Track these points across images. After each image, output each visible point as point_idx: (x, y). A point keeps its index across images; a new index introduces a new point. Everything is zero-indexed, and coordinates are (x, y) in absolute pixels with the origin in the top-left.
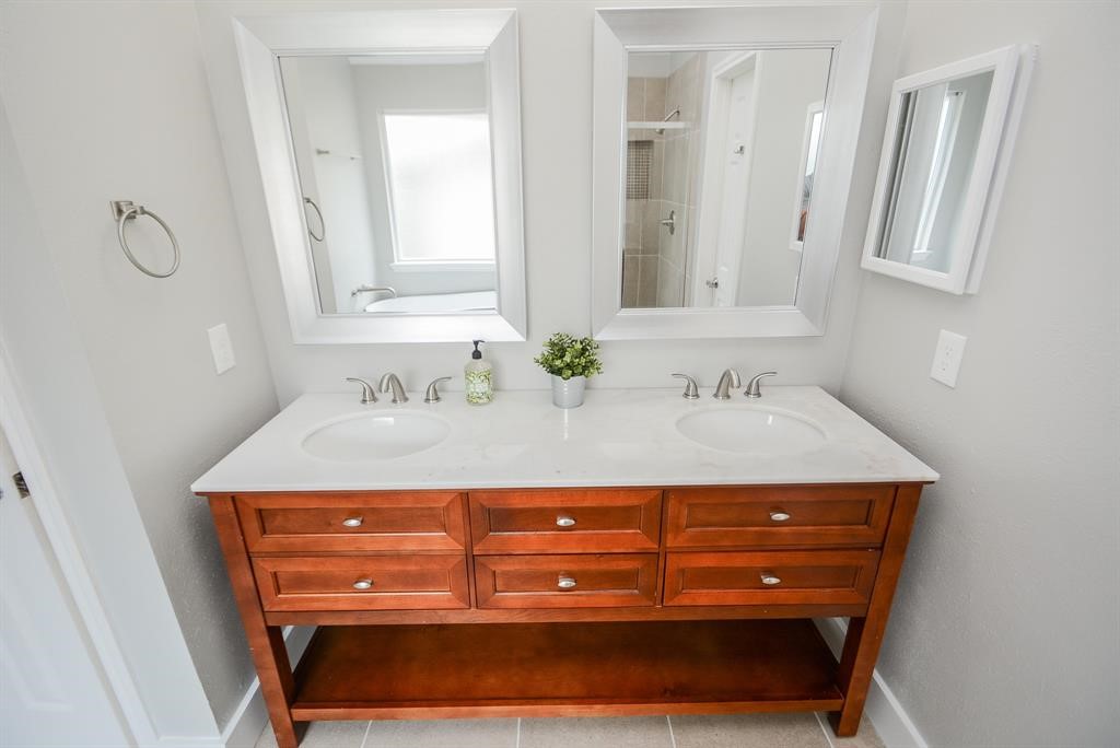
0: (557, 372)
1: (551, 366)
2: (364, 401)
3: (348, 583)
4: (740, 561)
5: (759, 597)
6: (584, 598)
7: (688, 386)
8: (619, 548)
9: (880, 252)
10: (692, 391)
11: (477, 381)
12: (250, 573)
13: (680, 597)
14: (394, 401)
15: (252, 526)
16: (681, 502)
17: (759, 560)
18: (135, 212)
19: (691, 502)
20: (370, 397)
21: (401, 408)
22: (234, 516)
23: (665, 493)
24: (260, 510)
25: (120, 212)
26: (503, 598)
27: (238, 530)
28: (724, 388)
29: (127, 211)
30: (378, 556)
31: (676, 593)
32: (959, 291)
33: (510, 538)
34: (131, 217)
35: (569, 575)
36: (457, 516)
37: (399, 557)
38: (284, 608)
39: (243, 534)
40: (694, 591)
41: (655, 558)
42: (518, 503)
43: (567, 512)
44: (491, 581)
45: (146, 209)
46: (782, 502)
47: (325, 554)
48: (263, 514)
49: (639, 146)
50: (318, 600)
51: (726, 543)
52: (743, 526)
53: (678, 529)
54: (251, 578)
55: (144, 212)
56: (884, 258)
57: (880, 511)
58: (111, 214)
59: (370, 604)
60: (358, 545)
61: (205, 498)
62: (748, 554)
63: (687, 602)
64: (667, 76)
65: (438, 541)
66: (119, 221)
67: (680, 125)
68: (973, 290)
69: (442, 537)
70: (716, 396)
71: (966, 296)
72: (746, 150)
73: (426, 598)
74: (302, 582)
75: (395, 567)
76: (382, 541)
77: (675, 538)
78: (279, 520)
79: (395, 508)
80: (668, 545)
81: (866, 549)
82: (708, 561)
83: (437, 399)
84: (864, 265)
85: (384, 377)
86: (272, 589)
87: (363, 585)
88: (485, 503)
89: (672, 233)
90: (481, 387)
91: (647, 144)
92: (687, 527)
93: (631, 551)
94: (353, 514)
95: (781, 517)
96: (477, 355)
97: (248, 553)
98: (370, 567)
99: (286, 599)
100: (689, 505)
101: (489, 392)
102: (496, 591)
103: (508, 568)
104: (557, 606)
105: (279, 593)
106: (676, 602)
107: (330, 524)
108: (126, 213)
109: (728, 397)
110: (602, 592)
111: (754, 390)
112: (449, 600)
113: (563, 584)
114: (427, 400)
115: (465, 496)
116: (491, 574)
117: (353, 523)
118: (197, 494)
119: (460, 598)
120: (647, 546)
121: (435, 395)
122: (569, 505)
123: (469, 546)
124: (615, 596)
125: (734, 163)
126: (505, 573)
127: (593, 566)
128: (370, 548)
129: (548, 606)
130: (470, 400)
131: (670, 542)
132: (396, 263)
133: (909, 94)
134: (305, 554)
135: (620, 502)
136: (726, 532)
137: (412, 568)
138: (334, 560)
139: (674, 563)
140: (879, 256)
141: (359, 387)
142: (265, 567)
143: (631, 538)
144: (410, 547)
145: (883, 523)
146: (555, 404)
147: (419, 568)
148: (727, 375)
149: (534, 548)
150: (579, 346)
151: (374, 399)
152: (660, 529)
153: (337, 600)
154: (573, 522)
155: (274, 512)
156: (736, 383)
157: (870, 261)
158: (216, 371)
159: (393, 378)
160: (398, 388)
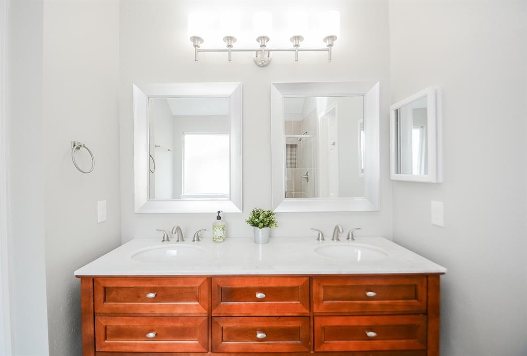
0: (255, 225)
1: (253, 223)
2: (163, 241)
3: (143, 335)
4: (353, 322)
5: (366, 346)
6: (270, 346)
7: (319, 235)
8: (289, 313)
9: (397, 172)
10: (321, 237)
11: (218, 230)
12: (93, 326)
13: (324, 345)
14: (178, 241)
15: (99, 296)
16: (319, 285)
17: (364, 321)
18: (81, 146)
19: (325, 284)
20: (166, 239)
21: (181, 244)
22: (91, 290)
23: (311, 278)
24: (105, 288)
25: (74, 146)
26: (227, 345)
27: (92, 299)
28: (336, 235)
29: (77, 145)
30: (161, 317)
31: (321, 343)
32: (434, 181)
33: (232, 305)
34: (78, 148)
35: (263, 330)
36: (205, 293)
37: (173, 317)
38: (107, 349)
39: (94, 302)
40: (331, 342)
41: (308, 319)
42: (237, 284)
43: (261, 290)
44: (220, 333)
45: (85, 145)
46: (371, 286)
47: (133, 315)
48: (106, 290)
49: (292, 147)
50: (126, 344)
51: (345, 310)
52: (352, 300)
53: (319, 301)
54: (93, 329)
55: (84, 147)
56: (400, 173)
57: (422, 291)
58: (71, 146)
59: (153, 348)
60: (152, 310)
61: (80, 279)
62: (357, 317)
63: (327, 349)
64: (301, 120)
65: (193, 307)
66: (73, 149)
67: (308, 136)
68: (441, 180)
69: (197, 305)
70: (333, 239)
71: (438, 184)
72: (336, 144)
73: (184, 344)
74: (120, 333)
75: (169, 324)
76: (164, 307)
77: (318, 307)
78: (114, 294)
79: (174, 287)
80: (315, 311)
81: (418, 314)
82: (337, 322)
83: (199, 240)
84: (391, 178)
85: (174, 227)
86: (103, 337)
87: (151, 335)
88: (219, 284)
89: (308, 181)
90: (219, 233)
91: (295, 146)
92: (323, 301)
93: (295, 315)
94: (152, 290)
95: (370, 294)
96: (219, 218)
97: (94, 313)
98: (157, 324)
99: (108, 344)
100: (323, 286)
101: (224, 236)
102: (223, 341)
103: (231, 325)
104: (256, 351)
105: (106, 340)
106: (321, 349)
107: (139, 297)
108: (77, 147)
109: (339, 240)
110: (280, 342)
111: (351, 237)
112: (197, 346)
113: (260, 335)
114: (194, 241)
115: (210, 279)
116: (220, 329)
117: (151, 295)
118: (77, 276)
119: (203, 345)
120: (303, 312)
121: (197, 238)
122: (262, 285)
123: (210, 310)
124: (288, 345)
125: (332, 149)
126: (228, 328)
127: (276, 324)
128: (158, 311)
129: (250, 351)
130: (214, 240)
131: (316, 309)
132: (182, 194)
133: (397, 110)
134: (124, 314)
135: (289, 284)
136: (344, 304)
137: (179, 324)
138: (138, 319)
139: (319, 323)
140: (398, 173)
141: (161, 235)
142: (102, 322)
143: (294, 306)
144: (179, 311)
145: (424, 298)
146: (255, 242)
147: (181, 325)
148: (337, 228)
149: (244, 312)
150: (266, 213)
151: (168, 240)
152: (309, 301)
153: (136, 345)
154: (264, 296)
155: (112, 289)
156: (341, 231)
157: (394, 176)
158: (97, 221)
159: (178, 228)
160: (180, 235)
